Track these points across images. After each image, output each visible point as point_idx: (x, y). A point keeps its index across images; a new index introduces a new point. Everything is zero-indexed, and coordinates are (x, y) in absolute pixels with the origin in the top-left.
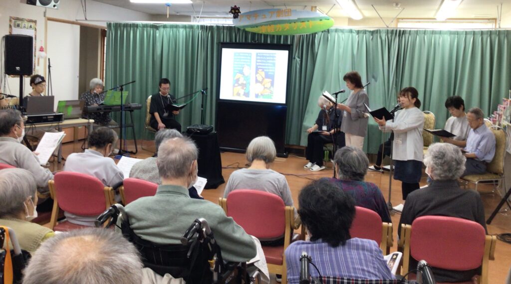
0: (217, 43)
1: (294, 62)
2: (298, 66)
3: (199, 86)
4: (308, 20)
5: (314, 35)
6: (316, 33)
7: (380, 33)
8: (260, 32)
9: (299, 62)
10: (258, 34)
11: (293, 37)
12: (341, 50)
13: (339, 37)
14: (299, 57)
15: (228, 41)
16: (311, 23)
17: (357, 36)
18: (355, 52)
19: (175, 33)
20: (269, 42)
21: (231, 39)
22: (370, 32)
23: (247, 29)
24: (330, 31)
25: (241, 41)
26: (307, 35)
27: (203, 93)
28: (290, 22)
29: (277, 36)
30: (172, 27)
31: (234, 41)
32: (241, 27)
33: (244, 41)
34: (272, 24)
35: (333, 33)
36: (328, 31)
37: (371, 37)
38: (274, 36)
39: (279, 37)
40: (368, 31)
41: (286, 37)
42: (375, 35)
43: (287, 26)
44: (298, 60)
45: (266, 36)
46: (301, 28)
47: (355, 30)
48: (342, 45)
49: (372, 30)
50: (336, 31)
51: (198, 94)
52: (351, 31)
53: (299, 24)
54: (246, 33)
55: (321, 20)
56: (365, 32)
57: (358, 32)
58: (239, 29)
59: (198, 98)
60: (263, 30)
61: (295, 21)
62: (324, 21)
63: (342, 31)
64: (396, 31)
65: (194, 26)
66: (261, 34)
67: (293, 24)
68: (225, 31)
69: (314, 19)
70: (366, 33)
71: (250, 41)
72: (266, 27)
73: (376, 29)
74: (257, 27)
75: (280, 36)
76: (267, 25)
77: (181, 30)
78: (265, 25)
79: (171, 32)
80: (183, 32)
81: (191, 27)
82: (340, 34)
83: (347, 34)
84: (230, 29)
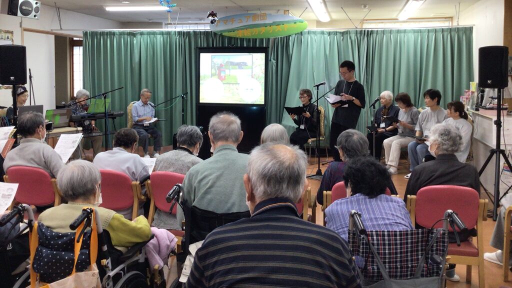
0: (194, 49)
1: (270, 64)
2: (274, 68)
3: (179, 91)
4: (283, 23)
5: (288, 38)
6: (289, 36)
7: (350, 34)
8: (237, 37)
9: (275, 64)
10: (234, 38)
11: (268, 40)
12: (315, 51)
13: (311, 38)
14: (274, 59)
15: (205, 46)
16: (286, 25)
17: (329, 37)
18: (328, 52)
19: (152, 40)
20: (245, 45)
21: (208, 44)
22: (340, 33)
23: (224, 34)
24: (303, 33)
25: (218, 46)
26: (281, 38)
27: (183, 97)
28: (265, 25)
29: (253, 39)
30: (149, 34)
31: (211, 46)
32: (217, 31)
33: (221, 46)
34: (249, 28)
35: (306, 35)
36: (301, 33)
37: (342, 38)
38: (249, 39)
39: (255, 40)
40: (338, 32)
41: (261, 40)
42: (345, 36)
43: (263, 29)
44: (274, 62)
45: (242, 40)
46: (276, 31)
47: (327, 32)
48: (315, 46)
49: (342, 31)
50: (309, 33)
51: (178, 99)
52: (323, 33)
53: (274, 27)
54: (223, 37)
55: (295, 23)
56: (336, 33)
57: (329, 34)
58: (215, 34)
59: (178, 103)
60: (240, 34)
61: (270, 25)
62: (298, 24)
63: (315, 33)
64: (365, 31)
65: (171, 32)
67: (268, 28)
69: (288, 22)
70: (336, 35)
71: (226, 46)
72: (242, 31)
73: (346, 30)
74: (234, 31)
75: (256, 39)
76: (244, 29)
78: (241, 29)
79: (149, 38)
80: (160, 38)
81: (169, 33)
82: (313, 36)
83: (319, 36)
84: (206, 34)
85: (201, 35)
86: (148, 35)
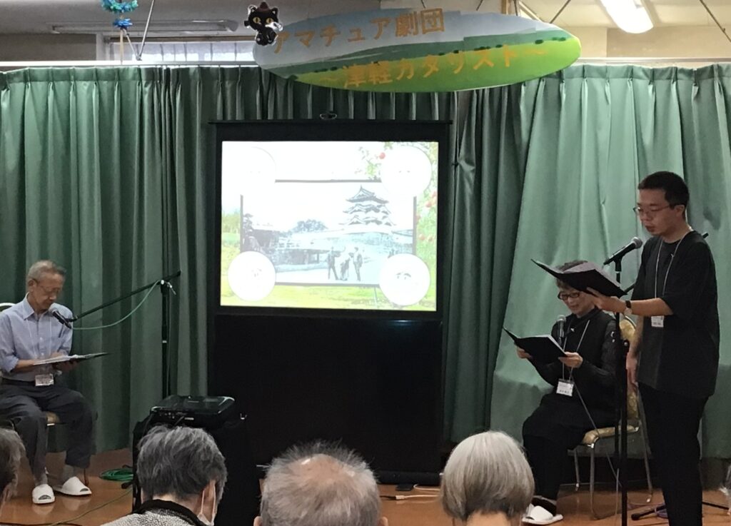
0: (202, 126)
1: (455, 176)
2: (469, 190)
3: (152, 268)
4: (498, 42)
5: (514, 91)
6: (519, 85)
7: (721, 77)
8: (345, 87)
9: (472, 176)
10: (335, 91)
11: (448, 99)
12: (604, 135)
13: (593, 92)
14: (469, 162)
15: (239, 116)
16: (509, 51)
17: (651, 87)
18: (648, 139)
19: (62, 97)
20: (372, 116)
21: (248, 111)
22: (690, 73)
23: (303, 78)
24: (565, 75)
25: (280, 117)
26: (491, 90)
27: (164, 289)
28: (440, 49)
29: (397, 95)
30: (51, 76)
31: (258, 117)
32: (281, 69)
33: (290, 117)
34: (383, 58)
35: (576, 81)
36: (560, 75)
37: (695, 89)
38: (386, 96)
39: (404, 99)
40: (682, 71)
41: (426, 99)
42: (705, 84)
43: (432, 64)
44: (468, 169)
45: (362, 97)
46: (476, 68)
47: (644, 71)
48: (605, 119)
49: (695, 67)
50: (585, 73)
51: (147, 293)
52: (630, 73)
53: (470, 55)
54: (297, 89)
55: (539, 42)
56: (674, 74)
57: (653, 76)
58: (272, 77)
59: (148, 307)
60: (354, 79)
61: (456, 48)
62: (548, 44)
63: (603, 73)
65: (126, 70)
66: (346, 92)
67: (450, 56)
68: (228, 85)
69: (516, 39)
70: (676, 79)
71: (310, 116)
72: (363, 67)
73: (709, 64)
74: (334, 69)
75: (408, 96)
76: (365, 62)
77: (83, 86)
78: (360, 62)
79: (51, 92)
80: (89, 91)
81: (117, 76)
82: (597, 82)
83: (618, 83)
84: (242, 75)
85: (223, 79)
86: (48, 80)
